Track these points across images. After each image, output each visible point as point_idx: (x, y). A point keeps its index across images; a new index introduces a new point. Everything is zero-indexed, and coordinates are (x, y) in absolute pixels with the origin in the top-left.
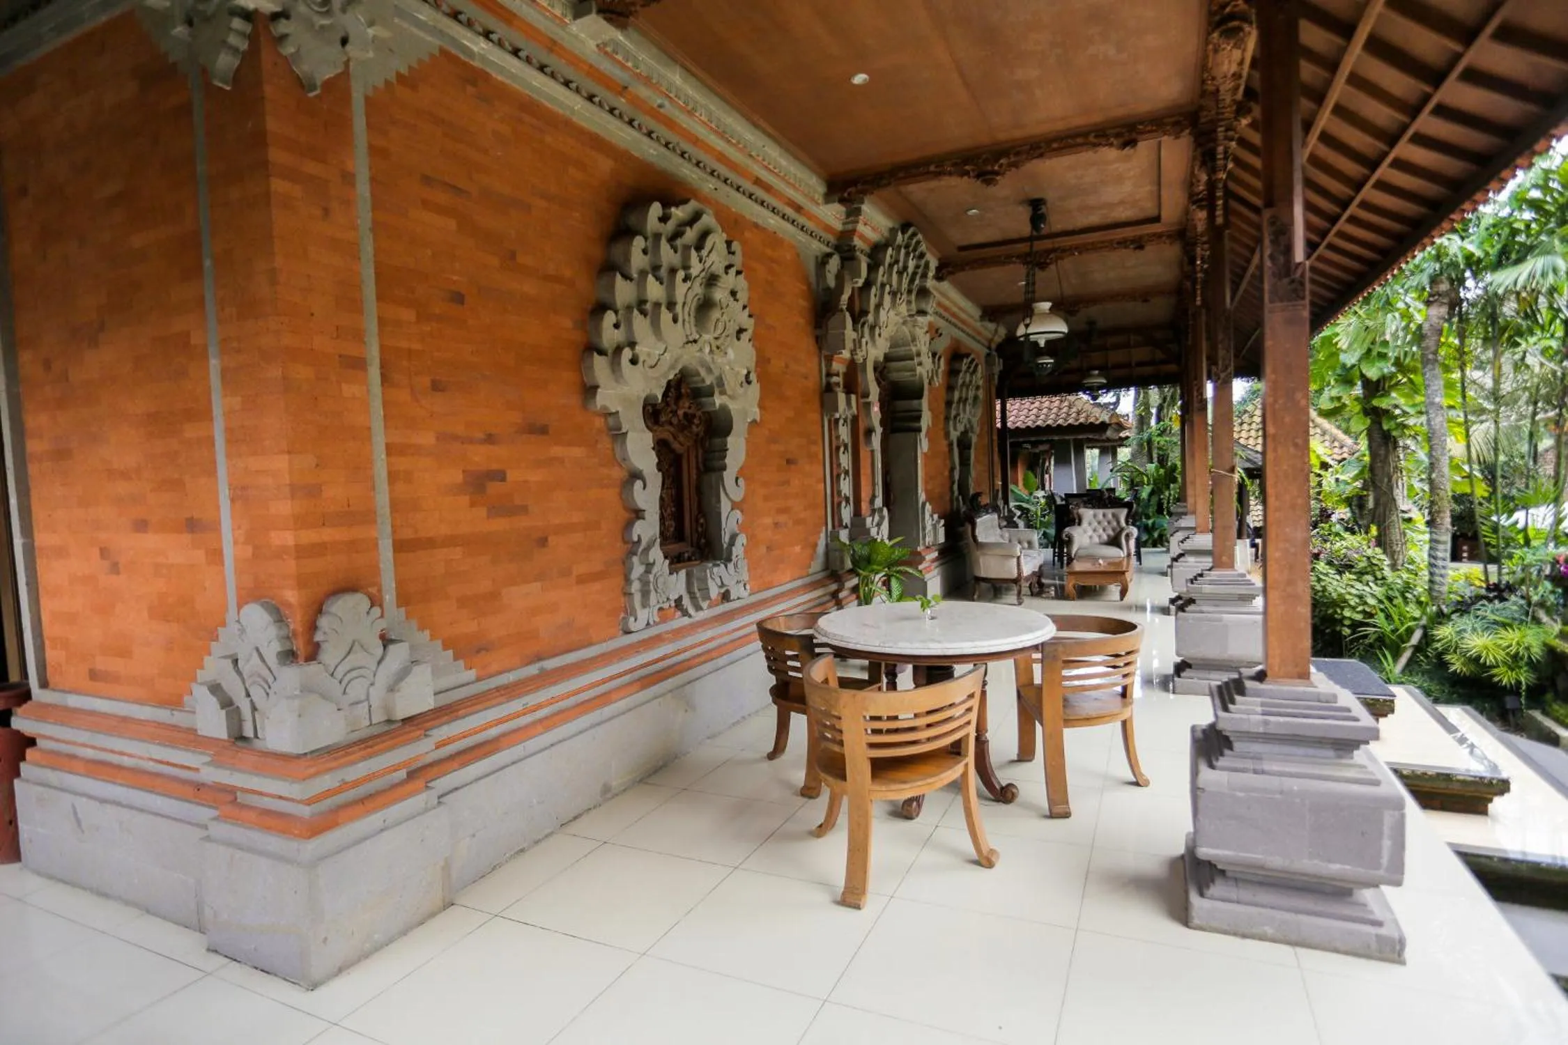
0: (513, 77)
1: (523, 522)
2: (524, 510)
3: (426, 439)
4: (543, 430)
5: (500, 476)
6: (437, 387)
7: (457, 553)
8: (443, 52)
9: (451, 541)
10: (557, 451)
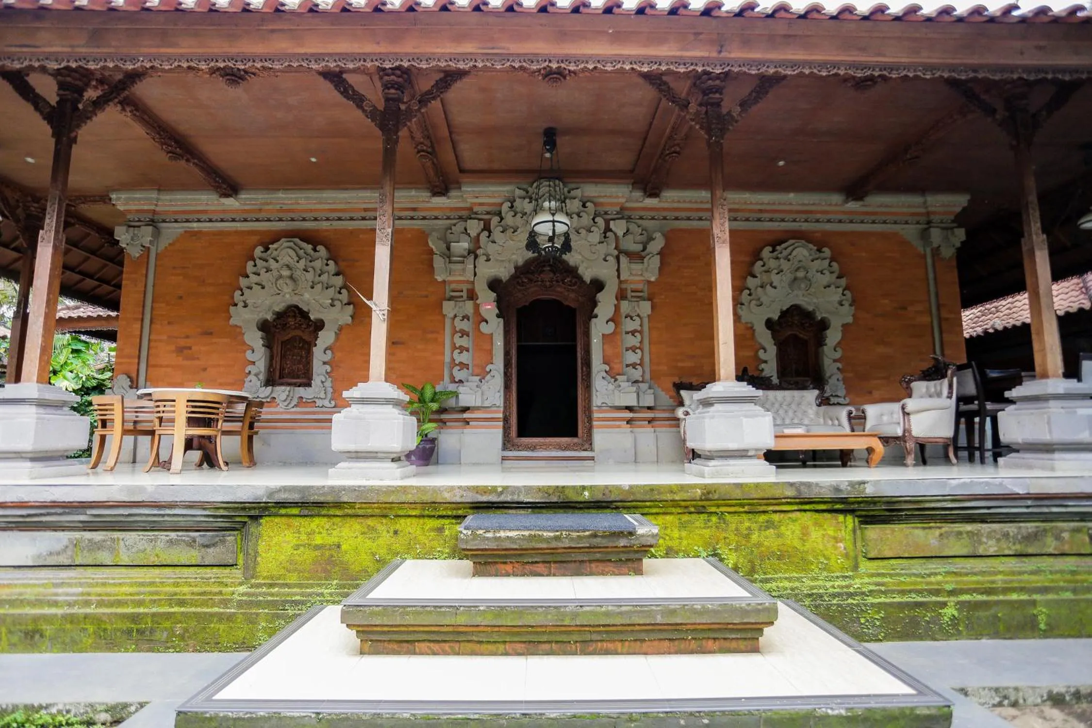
0: (209, 227)
1: (196, 362)
2: (198, 359)
3: (165, 337)
4: (211, 334)
5: (190, 348)
6: (169, 323)
7: (169, 370)
8: (186, 232)
9: (167, 366)
10: (214, 340)
